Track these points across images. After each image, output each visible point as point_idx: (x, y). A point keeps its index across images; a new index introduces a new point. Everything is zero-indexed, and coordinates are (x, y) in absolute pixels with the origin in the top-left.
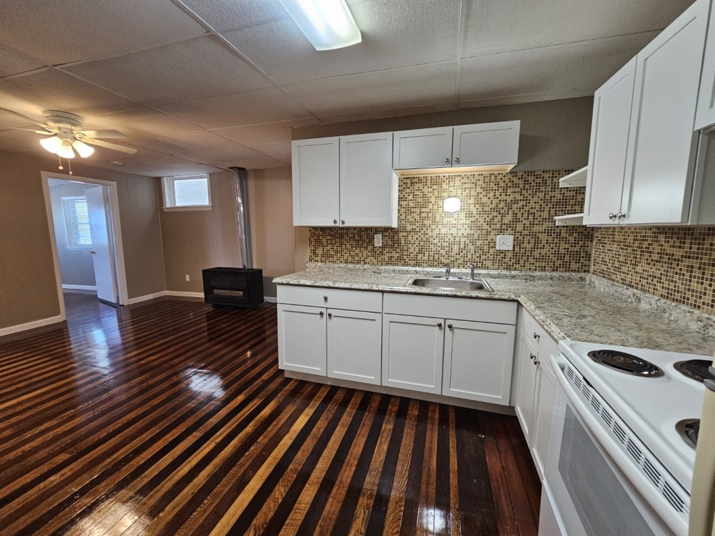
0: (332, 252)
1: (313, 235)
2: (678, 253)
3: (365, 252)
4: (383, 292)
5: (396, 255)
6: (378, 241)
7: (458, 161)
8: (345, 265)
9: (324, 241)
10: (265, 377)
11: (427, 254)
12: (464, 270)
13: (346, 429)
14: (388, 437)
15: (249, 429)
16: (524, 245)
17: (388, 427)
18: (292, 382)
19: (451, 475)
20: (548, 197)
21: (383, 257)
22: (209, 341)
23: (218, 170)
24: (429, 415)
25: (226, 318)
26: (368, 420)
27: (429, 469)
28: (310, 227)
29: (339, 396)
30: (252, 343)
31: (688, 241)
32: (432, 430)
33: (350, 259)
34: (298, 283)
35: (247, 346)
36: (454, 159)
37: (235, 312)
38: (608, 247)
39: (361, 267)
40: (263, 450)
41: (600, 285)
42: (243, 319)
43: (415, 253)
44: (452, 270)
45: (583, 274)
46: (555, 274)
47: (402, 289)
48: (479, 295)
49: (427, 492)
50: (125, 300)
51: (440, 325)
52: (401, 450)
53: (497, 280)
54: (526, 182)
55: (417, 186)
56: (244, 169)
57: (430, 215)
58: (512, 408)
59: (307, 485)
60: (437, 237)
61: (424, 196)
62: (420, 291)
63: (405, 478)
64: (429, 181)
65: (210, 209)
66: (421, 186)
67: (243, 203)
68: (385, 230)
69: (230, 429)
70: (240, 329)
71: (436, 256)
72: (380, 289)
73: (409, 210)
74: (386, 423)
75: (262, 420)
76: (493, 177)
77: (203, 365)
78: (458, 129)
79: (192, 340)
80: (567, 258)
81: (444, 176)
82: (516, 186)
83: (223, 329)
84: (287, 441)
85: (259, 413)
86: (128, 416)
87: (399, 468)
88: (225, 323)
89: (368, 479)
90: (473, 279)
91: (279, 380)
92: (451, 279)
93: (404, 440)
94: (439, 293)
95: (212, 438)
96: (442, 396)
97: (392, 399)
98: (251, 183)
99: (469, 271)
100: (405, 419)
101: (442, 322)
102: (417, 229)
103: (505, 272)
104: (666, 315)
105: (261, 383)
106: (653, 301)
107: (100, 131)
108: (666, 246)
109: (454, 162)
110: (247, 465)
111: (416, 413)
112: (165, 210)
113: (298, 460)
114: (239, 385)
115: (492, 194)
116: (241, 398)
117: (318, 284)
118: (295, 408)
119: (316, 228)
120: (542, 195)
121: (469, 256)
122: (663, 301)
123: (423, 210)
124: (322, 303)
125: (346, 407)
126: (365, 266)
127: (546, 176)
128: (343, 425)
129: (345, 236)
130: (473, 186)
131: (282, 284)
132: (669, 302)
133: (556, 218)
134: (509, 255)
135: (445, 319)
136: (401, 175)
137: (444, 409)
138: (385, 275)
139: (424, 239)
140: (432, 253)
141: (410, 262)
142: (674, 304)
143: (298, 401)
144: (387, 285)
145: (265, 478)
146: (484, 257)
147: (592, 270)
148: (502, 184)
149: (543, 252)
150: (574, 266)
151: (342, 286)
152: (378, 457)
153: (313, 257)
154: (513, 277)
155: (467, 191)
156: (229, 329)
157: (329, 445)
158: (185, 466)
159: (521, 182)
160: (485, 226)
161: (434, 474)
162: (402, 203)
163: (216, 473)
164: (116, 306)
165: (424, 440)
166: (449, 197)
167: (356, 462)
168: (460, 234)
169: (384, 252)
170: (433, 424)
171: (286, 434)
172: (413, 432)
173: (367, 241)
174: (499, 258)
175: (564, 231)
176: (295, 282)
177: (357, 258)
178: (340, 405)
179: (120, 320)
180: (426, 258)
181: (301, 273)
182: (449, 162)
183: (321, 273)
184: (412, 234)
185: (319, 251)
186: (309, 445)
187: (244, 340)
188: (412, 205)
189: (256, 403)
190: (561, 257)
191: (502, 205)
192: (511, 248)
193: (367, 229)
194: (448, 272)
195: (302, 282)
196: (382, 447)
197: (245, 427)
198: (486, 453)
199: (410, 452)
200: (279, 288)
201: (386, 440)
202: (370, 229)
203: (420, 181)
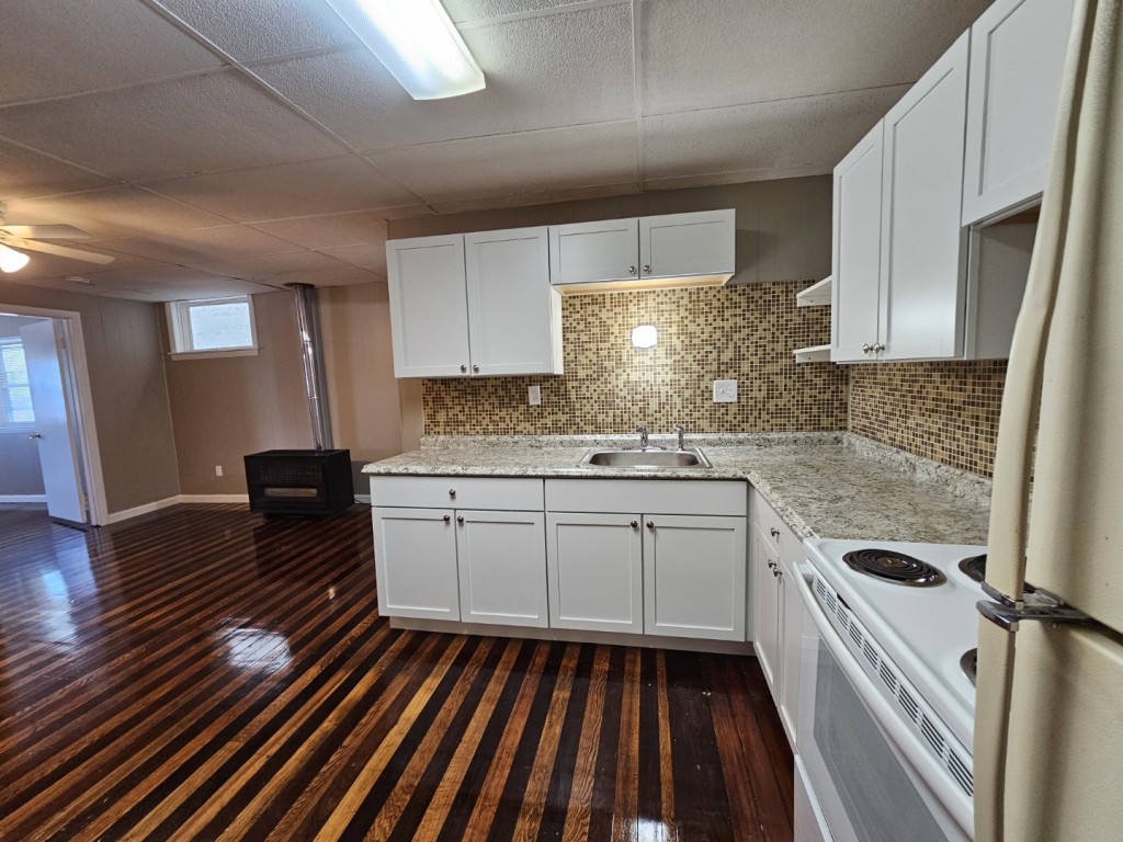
0: (461, 417)
1: (429, 391)
2: (959, 398)
3: (515, 414)
4: (544, 478)
5: (564, 418)
6: (535, 396)
7: (648, 270)
8: (483, 437)
9: (448, 401)
10: (356, 631)
11: (611, 413)
12: (668, 436)
13: (493, 707)
14: (561, 712)
15: (328, 724)
16: (753, 394)
17: (561, 695)
18: (403, 636)
19: (662, 763)
20: (782, 321)
21: (543, 421)
22: (261, 575)
23: (268, 289)
24: (626, 668)
25: (290, 534)
26: (529, 686)
27: (628, 757)
28: (423, 379)
29: (482, 651)
30: (334, 574)
31: (970, 381)
32: (631, 693)
33: (491, 428)
34: (404, 472)
35: (327, 579)
36: (643, 268)
37: (304, 523)
38: (868, 392)
39: (509, 439)
40: (353, 759)
41: (862, 447)
42: (318, 536)
43: (593, 412)
44: (650, 437)
45: (838, 434)
46: (800, 435)
47: (574, 471)
48: (691, 474)
49: (625, 796)
50: (102, 517)
51: (634, 525)
52: (583, 732)
53: (717, 448)
54: (750, 300)
55: (590, 308)
56: (311, 286)
57: (613, 352)
58: (749, 645)
59: (428, 811)
60: (625, 386)
61: (602, 324)
62: (602, 474)
63: (590, 779)
64: (608, 301)
65: (256, 353)
66: (596, 308)
67: (312, 341)
68: (545, 379)
69: (294, 730)
70: (313, 552)
71: (626, 417)
72: (539, 474)
73: (580, 347)
74: (559, 689)
75: (351, 706)
76: (702, 294)
77: (247, 619)
78: (647, 221)
79: (227, 578)
80: (815, 411)
81: (631, 293)
82: (736, 305)
83: (283, 554)
84: (395, 738)
85: (347, 695)
86: (101, 727)
87: (580, 761)
88: (286, 544)
89: (530, 786)
90: (683, 450)
91: (381, 634)
92: (650, 450)
93: (587, 713)
94: (631, 474)
95: (261, 749)
96: (643, 636)
97: (568, 649)
98: (325, 309)
99: (675, 436)
100: (589, 677)
101: (637, 519)
102: (595, 376)
103: (728, 436)
104: (950, 489)
105: (349, 643)
106: (931, 469)
107: (40, 227)
108: (943, 389)
109: (642, 271)
110: (324, 790)
111: (606, 666)
112: (174, 358)
113: (413, 768)
114: (310, 649)
115: (702, 318)
116: (313, 672)
117: (438, 472)
118: (408, 679)
119: (433, 380)
120: (773, 319)
121: (675, 414)
122: (944, 467)
123: (601, 345)
124: (447, 502)
125: (495, 669)
126: (516, 438)
127: (778, 289)
128: (488, 700)
129: (482, 391)
130: (674, 307)
131: (379, 474)
132: (952, 470)
133: (795, 352)
134: (733, 409)
135: (642, 514)
136: (566, 293)
137: (648, 655)
138: (549, 449)
139: (606, 390)
140: (618, 412)
141: (587, 428)
142: (958, 472)
143: (414, 667)
144: (551, 466)
145: (355, 808)
146: (696, 415)
147: (850, 427)
148: (716, 303)
149: (781, 403)
150: (825, 422)
151: (477, 473)
152: (547, 746)
153: (432, 425)
154: (740, 442)
155: (666, 315)
156: (293, 553)
157: (466, 737)
158: (210, 806)
159: (743, 300)
160: (695, 367)
161: (635, 765)
162: (568, 335)
163: (267, 811)
164: (85, 528)
165: (619, 710)
166: (639, 325)
167: (510, 760)
168: (659, 380)
169: (546, 414)
170: (633, 682)
171: (392, 727)
172: (601, 701)
173: (517, 397)
174: (719, 414)
175: (807, 370)
176: (401, 470)
177: (502, 425)
178: (484, 666)
179: (93, 553)
180: (610, 419)
181: (414, 454)
182: (636, 272)
183: (446, 452)
184: (587, 383)
185: (441, 417)
186: (432, 739)
187: (321, 570)
188: (584, 338)
189: (341, 677)
190: (806, 409)
191: (719, 333)
192: (735, 400)
193: (516, 379)
194: (644, 439)
195: (412, 469)
196: (552, 730)
197: (321, 722)
198: (714, 720)
199: (598, 732)
200: (373, 481)
201: (558, 717)
202: (522, 378)
203: (594, 301)
